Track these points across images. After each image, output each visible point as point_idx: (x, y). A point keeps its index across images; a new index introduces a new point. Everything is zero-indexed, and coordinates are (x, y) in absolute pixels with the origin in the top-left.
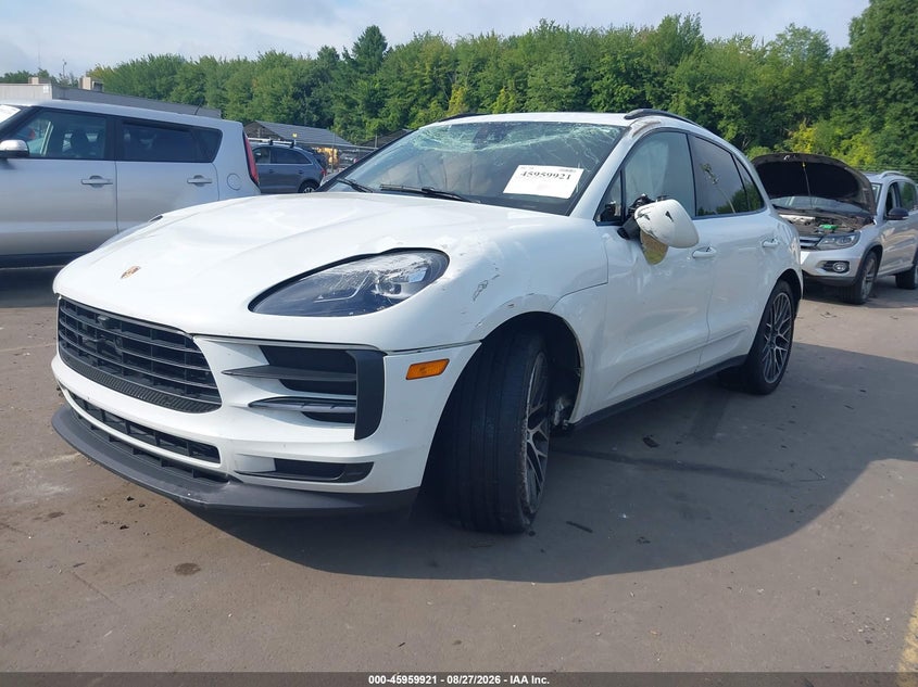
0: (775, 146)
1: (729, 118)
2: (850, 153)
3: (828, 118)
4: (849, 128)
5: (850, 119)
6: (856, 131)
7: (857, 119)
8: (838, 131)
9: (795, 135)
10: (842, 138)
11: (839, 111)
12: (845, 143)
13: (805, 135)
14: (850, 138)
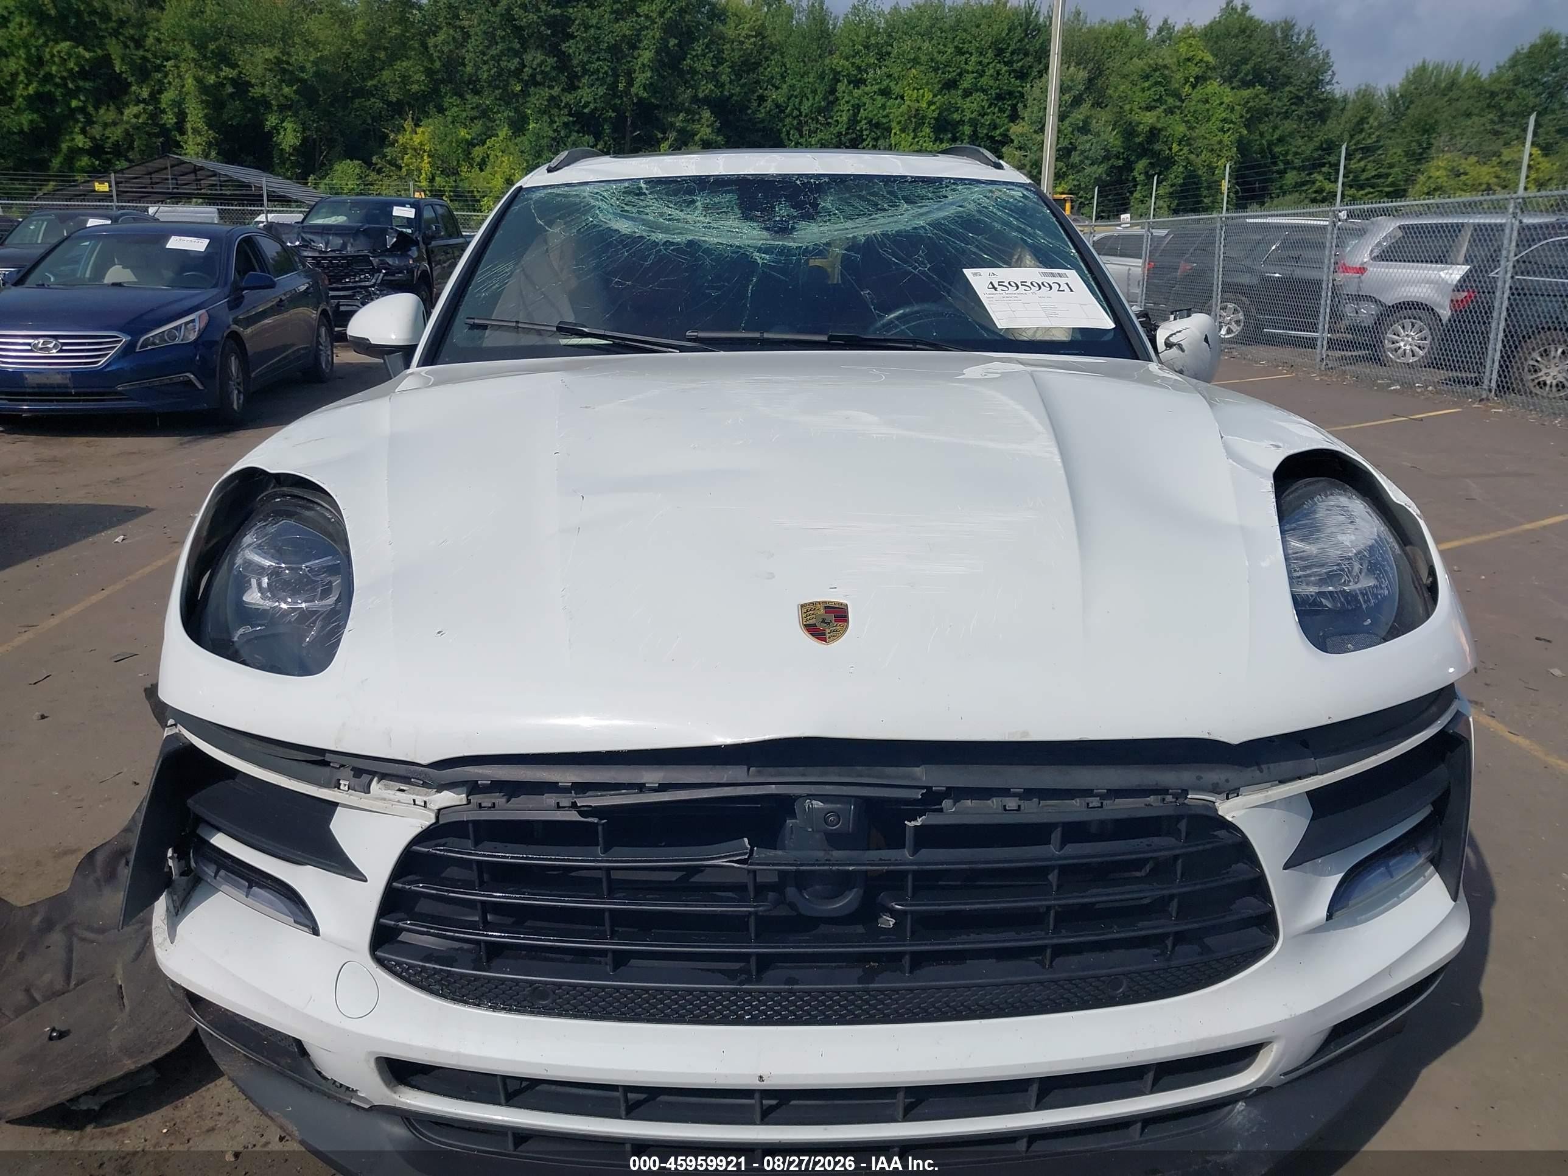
0: (374, 159)
1: (282, 108)
2: (488, 169)
3: (441, 110)
4: (478, 126)
5: (475, 113)
6: (489, 133)
7: (485, 113)
8: (463, 133)
9: (401, 139)
10: (471, 144)
11: (456, 100)
12: (478, 152)
13: (417, 139)
14: (483, 143)
